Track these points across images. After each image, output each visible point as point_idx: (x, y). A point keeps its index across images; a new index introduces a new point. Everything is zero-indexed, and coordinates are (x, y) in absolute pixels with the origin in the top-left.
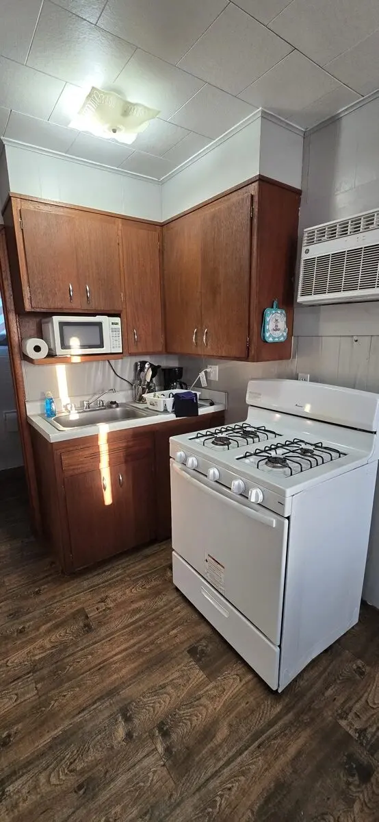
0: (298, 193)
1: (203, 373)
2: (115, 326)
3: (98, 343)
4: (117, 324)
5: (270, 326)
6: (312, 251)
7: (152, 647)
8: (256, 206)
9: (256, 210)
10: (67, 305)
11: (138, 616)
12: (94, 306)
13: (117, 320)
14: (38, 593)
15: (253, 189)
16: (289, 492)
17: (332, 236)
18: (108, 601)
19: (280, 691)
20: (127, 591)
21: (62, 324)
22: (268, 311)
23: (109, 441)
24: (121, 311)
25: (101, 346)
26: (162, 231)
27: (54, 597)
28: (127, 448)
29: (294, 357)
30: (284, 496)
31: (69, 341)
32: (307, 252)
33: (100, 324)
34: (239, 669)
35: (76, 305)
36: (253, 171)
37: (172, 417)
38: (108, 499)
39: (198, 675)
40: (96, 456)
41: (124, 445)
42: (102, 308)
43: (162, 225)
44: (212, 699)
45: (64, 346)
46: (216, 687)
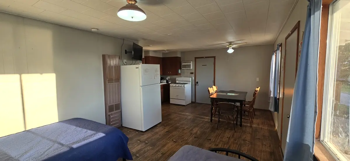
0: (181, 57)
1: (167, 78)
5: (179, 71)
16: (185, 86)
17: (185, 63)
29: (181, 75)
32: (182, 64)
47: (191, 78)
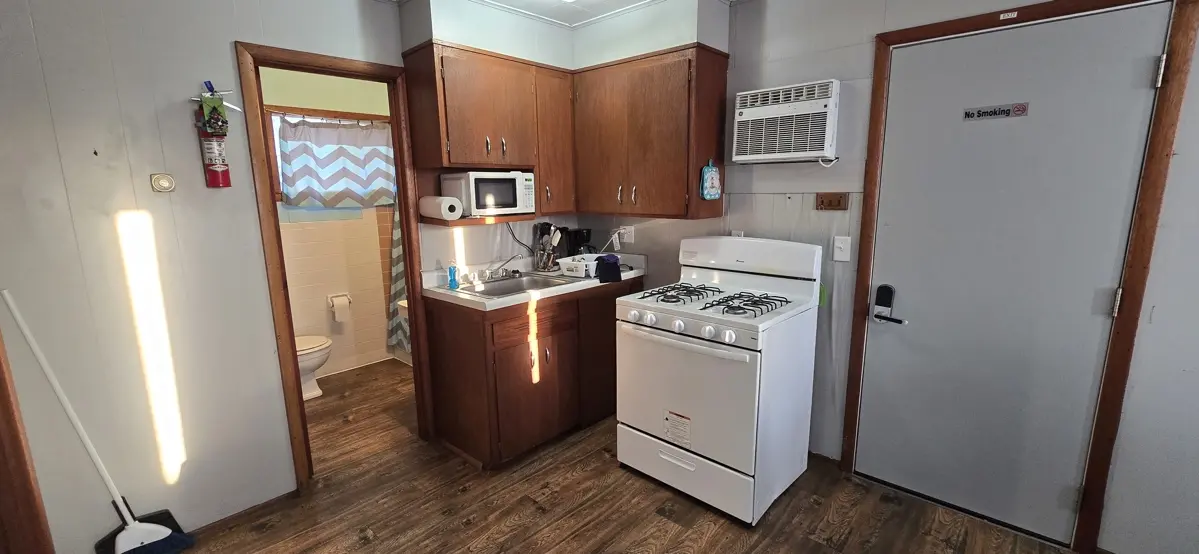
0: (726, 56)
1: (616, 235)
2: (527, 182)
3: (511, 201)
4: (530, 180)
5: (707, 184)
6: (747, 114)
7: (619, 514)
8: (693, 70)
9: (694, 74)
10: (483, 160)
11: (590, 494)
12: (508, 161)
13: (530, 176)
14: (464, 490)
15: (691, 54)
16: (761, 327)
17: (765, 101)
18: (551, 486)
19: (754, 525)
20: (569, 475)
21: (478, 181)
22: (706, 169)
23: (536, 311)
24: (534, 166)
25: (514, 205)
26: (574, 81)
27: (486, 492)
28: (553, 318)
29: (726, 214)
30: (758, 332)
31: (484, 199)
32: (741, 114)
33: (513, 181)
34: (711, 516)
35: (494, 158)
36: (691, 38)
37: (595, 283)
38: (536, 378)
39: (674, 528)
40: (525, 328)
41: (550, 314)
42: (516, 162)
43: (573, 73)
44: (694, 541)
45: (481, 205)
46: (693, 533)
47: (818, 250)
